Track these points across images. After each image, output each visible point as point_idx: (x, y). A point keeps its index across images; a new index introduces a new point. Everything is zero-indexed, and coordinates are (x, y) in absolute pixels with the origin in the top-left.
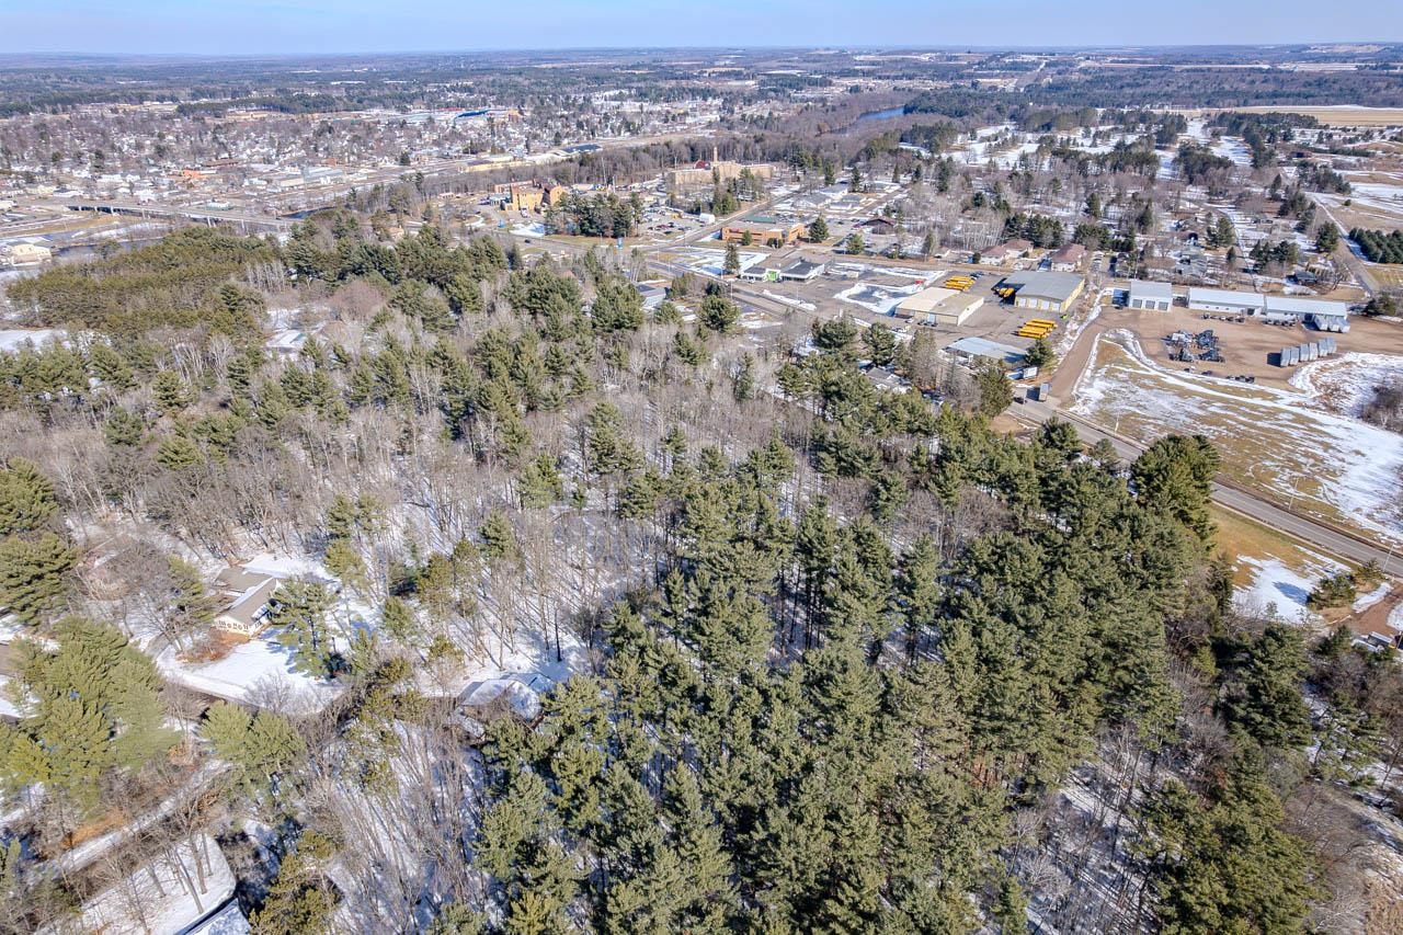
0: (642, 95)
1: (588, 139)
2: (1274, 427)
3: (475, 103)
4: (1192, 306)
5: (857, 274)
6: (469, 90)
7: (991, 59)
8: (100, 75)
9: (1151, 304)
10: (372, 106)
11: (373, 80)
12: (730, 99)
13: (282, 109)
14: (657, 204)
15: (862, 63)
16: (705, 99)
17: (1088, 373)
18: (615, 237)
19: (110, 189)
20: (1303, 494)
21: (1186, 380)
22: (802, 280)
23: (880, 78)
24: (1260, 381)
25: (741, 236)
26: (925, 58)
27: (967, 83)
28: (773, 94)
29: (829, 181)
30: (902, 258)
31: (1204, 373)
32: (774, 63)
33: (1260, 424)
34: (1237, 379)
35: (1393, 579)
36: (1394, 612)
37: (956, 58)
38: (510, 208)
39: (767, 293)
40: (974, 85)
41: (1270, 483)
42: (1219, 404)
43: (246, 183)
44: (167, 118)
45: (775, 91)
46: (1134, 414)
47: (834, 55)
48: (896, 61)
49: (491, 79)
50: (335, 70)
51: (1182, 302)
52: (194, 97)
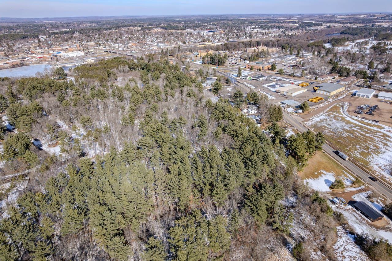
0: (261, 28)
1: (237, 39)
2: (371, 136)
3: (214, 29)
4: (379, 98)
5: (275, 80)
6: (215, 25)
7: (387, 16)
8: (132, 20)
9: (363, 96)
10: (188, 29)
11: (193, 22)
12: (287, 29)
13: (165, 29)
14: (237, 57)
15: (339, 18)
16: (279, 29)
17: (322, 113)
18: (218, 65)
19: (114, 47)
20: (361, 157)
21: (354, 119)
22: (258, 80)
23: (340, 23)
24: (381, 122)
25: (250, 67)
26: (362, 16)
27: (371, 25)
28: (301, 28)
29: (291, 53)
30: (294, 76)
31: (362, 118)
32: (309, 19)
33: (367, 135)
34: (373, 121)
35: (367, 185)
36: (358, 194)
37: (374, 16)
38: (198, 56)
39: (245, 83)
40: (373, 25)
41: (352, 152)
42: (358, 127)
43: (144, 47)
44: (138, 31)
45: (302, 27)
46: (325, 127)
47: (332, 16)
48: (351, 18)
49: (223, 22)
50: (186, 19)
51: (377, 96)
52: (148, 25)
